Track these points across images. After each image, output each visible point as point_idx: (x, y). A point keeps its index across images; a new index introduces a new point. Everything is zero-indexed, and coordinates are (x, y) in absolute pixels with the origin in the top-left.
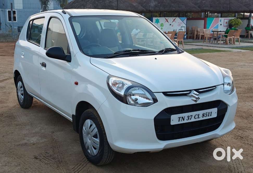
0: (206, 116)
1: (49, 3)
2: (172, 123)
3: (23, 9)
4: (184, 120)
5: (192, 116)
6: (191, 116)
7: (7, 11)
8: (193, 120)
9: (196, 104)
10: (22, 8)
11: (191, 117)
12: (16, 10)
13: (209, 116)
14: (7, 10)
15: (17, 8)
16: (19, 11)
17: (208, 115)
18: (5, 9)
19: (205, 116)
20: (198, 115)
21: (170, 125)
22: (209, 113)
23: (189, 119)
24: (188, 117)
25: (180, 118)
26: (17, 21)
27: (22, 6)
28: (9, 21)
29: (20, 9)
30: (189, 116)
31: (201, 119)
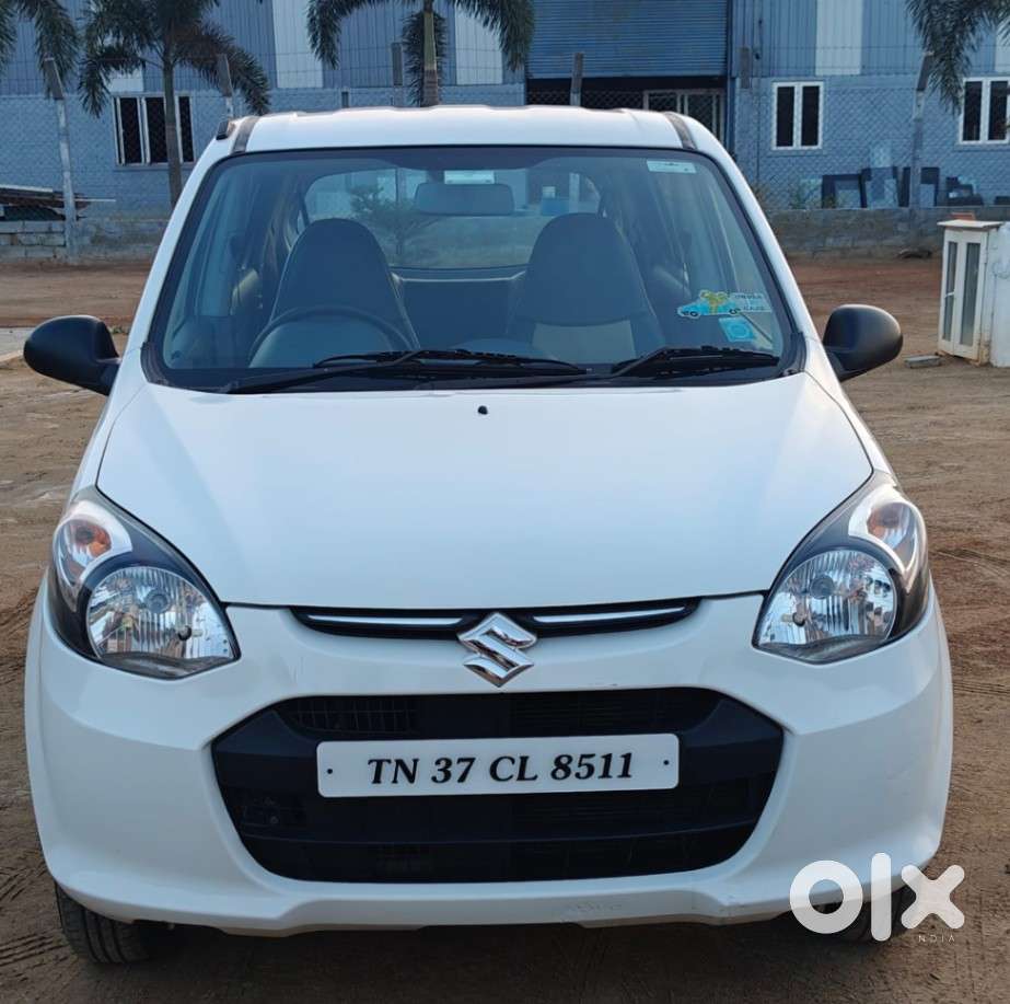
0: (584, 771)
1: (973, 40)
2: (328, 788)
3: (862, 74)
4: (411, 778)
5: (471, 760)
6: (460, 760)
7: (775, 91)
8: (479, 784)
9: (502, 695)
10: (858, 72)
11: (466, 764)
12: (821, 85)
13: (606, 774)
14: (776, 86)
15: (829, 72)
16: (841, 86)
17: (599, 770)
18: (763, 80)
19: (578, 775)
20: (518, 762)
21: (318, 794)
22: (608, 758)
23: (448, 776)
24: (443, 764)
25: (385, 765)
26: (819, 146)
27: (857, 61)
28: (779, 144)
29: (843, 76)
30: (449, 763)
31: (545, 785)
